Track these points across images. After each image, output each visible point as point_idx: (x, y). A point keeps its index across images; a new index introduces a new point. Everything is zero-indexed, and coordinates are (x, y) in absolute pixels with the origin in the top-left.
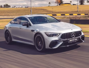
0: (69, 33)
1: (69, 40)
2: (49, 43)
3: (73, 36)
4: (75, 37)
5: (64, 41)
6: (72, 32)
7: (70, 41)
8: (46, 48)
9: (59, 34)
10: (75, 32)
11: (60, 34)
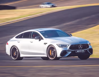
1: (77, 51)
8: (58, 57)
9: (68, 46)
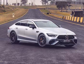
0: (64, 35)
2: (49, 41)
3: (67, 38)
4: (68, 39)
5: (59, 41)
6: (66, 35)
7: (64, 41)
10: (68, 35)
11: (57, 35)
